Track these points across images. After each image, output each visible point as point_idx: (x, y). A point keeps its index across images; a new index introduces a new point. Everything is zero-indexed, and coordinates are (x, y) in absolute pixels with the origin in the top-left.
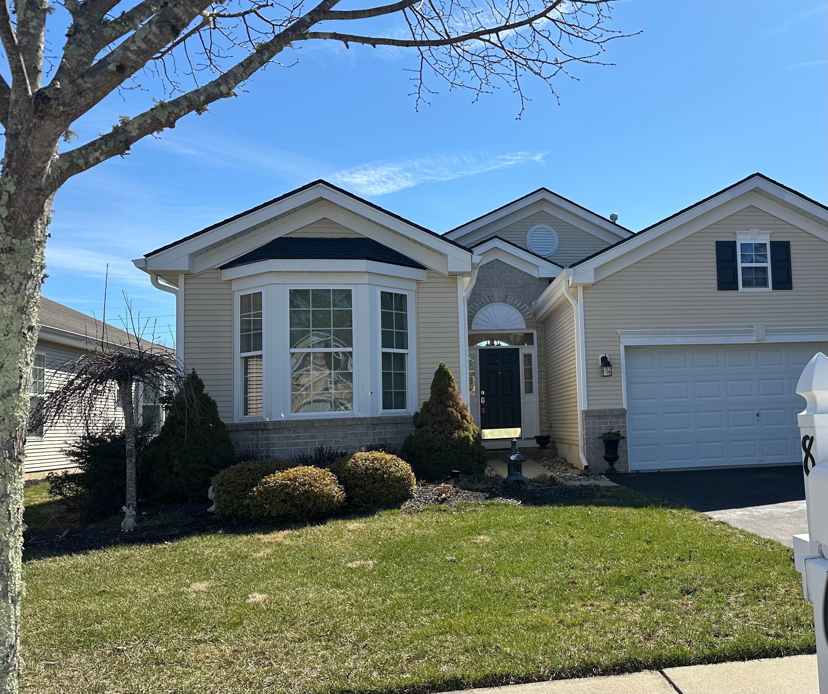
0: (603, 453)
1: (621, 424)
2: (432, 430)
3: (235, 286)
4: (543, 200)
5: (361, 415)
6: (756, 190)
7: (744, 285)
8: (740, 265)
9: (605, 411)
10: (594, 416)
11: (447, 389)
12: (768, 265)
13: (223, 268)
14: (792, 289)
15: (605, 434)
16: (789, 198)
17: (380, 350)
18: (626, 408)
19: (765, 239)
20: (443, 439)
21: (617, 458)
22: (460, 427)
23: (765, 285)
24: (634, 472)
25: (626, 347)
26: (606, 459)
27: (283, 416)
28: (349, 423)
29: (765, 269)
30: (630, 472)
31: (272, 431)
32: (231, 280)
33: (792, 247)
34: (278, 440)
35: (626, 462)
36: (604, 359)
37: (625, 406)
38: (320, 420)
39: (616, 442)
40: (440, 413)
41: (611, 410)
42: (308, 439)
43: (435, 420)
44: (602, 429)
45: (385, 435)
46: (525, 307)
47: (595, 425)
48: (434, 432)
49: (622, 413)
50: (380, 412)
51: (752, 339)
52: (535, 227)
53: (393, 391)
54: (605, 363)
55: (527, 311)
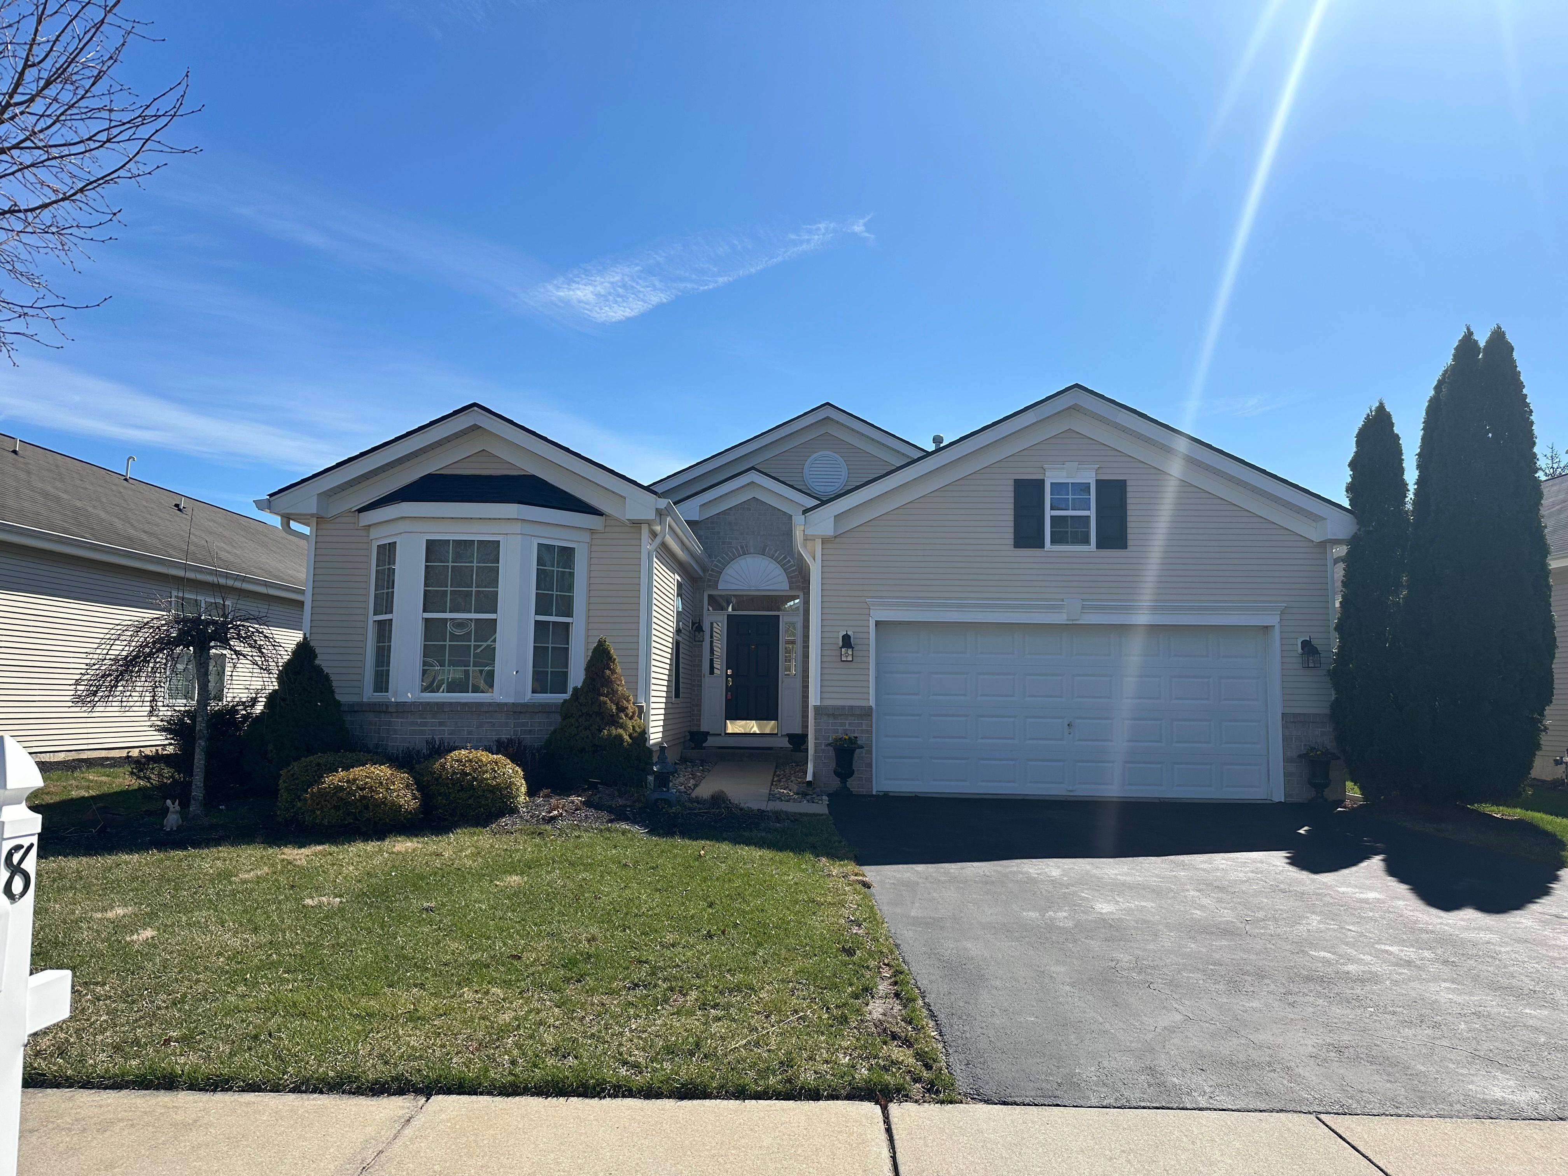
0: (833, 765)
1: (864, 727)
2: (577, 724)
3: (374, 533)
4: (828, 418)
5: (501, 699)
6: (1075, 408)
7: (1053, 542)
8: (1048, 513)
9: (843, 707)
10: (829, 715)
11: (603, 672)
12: (1092, 513)
13: (360, 511)
14: (1126, 548)
15: (836, 740)
16: (1124, 419)
17: (532, 617)
18: (874, 706)
19: (1089, 477)
20: (587, 737)
21: (851, 774)
22: (614, 721)
23: (1086, 541)
24: (881, 794)
25: (878, 623)
26: (836, 773)
27: (410, 696)
28: (485, 709)
29: (1088, 518)
30: (874, 793)
31: (394, 715)
32: (369, 526)
33: (1128, 489)
34: (401, 726)
35: (870, 780)
36: (846, 639)
37: (872, 703)
38: (451, 703)
39: (851, 752)
40: (590, 702)
41: (851, 708)
42: (435, 726)
43: (583, 711)
44: (838, 733)
45: (531, 726)
46: (789, 561)
47: (828, 726)
48: (577, 727)
49: (866, 713)
50: (528, 696)
51: (1060, 618)
52: (817, 454)
53: (550, 670)
54: (847, 641)
55: (791, 567)
